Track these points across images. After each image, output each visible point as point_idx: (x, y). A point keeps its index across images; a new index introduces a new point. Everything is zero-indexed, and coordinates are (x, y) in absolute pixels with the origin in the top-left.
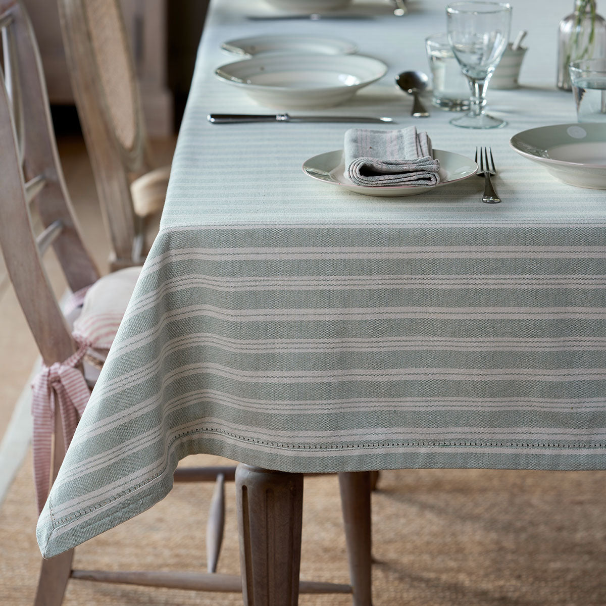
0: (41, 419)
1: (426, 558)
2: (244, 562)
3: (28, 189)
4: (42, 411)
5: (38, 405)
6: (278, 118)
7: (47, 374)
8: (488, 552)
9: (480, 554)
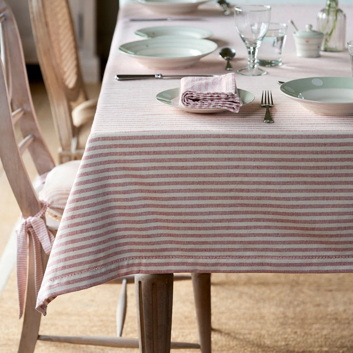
0: (21, 249)
1: (243, 322)
2: (140, 324)
3: (14, 116)
4: (22, 245)
5: (19, 241)
6: (156, 76)
7: (25, 224)
8: (278, 318)
9: (274, 319)
